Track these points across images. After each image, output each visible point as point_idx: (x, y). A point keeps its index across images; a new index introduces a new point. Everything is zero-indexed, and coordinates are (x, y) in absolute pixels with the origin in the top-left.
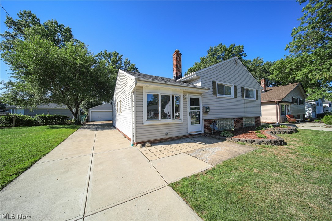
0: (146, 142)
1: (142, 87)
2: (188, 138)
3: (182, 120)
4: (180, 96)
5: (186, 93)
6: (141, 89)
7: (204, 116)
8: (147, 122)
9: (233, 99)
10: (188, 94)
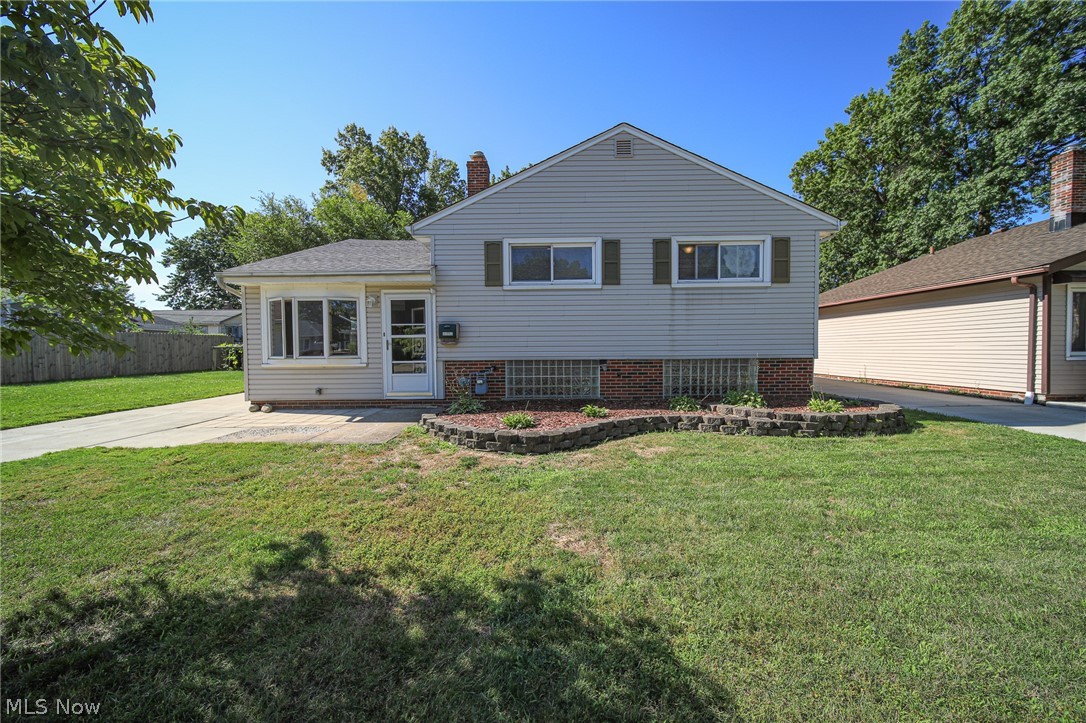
0: (263, 403)
1: (258, 288)
2: (389, 407)
3: (365, 360)
4: (358, 298)
5: (378, 289)
6: (256, 291)
7: (444, 350)
8: (269, 361)
9: (599, 293)
10: (384, 291)
